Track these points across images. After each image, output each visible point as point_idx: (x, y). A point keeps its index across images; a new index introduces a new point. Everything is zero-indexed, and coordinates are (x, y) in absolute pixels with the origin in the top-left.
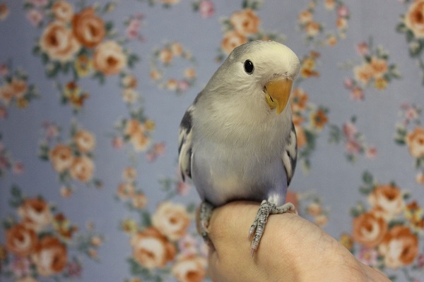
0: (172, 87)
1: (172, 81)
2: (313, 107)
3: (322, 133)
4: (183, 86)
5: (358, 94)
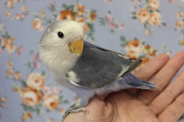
0: (18, 18)
1: (17, 15)
4: (23, 16)
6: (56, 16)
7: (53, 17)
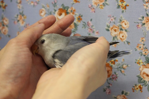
0: (32, 4)
1: (32, 2)
2: (77, 14)
3: (80, 24)
4: (35, 4)
5: (93, 10)
6: (55, 11)
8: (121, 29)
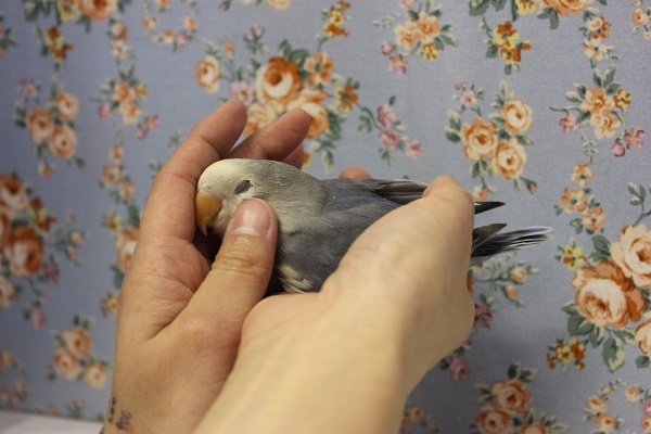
0: (169, 40)
1: (168, 34)
2: (340, 78)
3: (350, 116)
4: (181, 40)
5: (399, 63)
6: (257, 66)
7: (250, 67)
8: (504, 135)
